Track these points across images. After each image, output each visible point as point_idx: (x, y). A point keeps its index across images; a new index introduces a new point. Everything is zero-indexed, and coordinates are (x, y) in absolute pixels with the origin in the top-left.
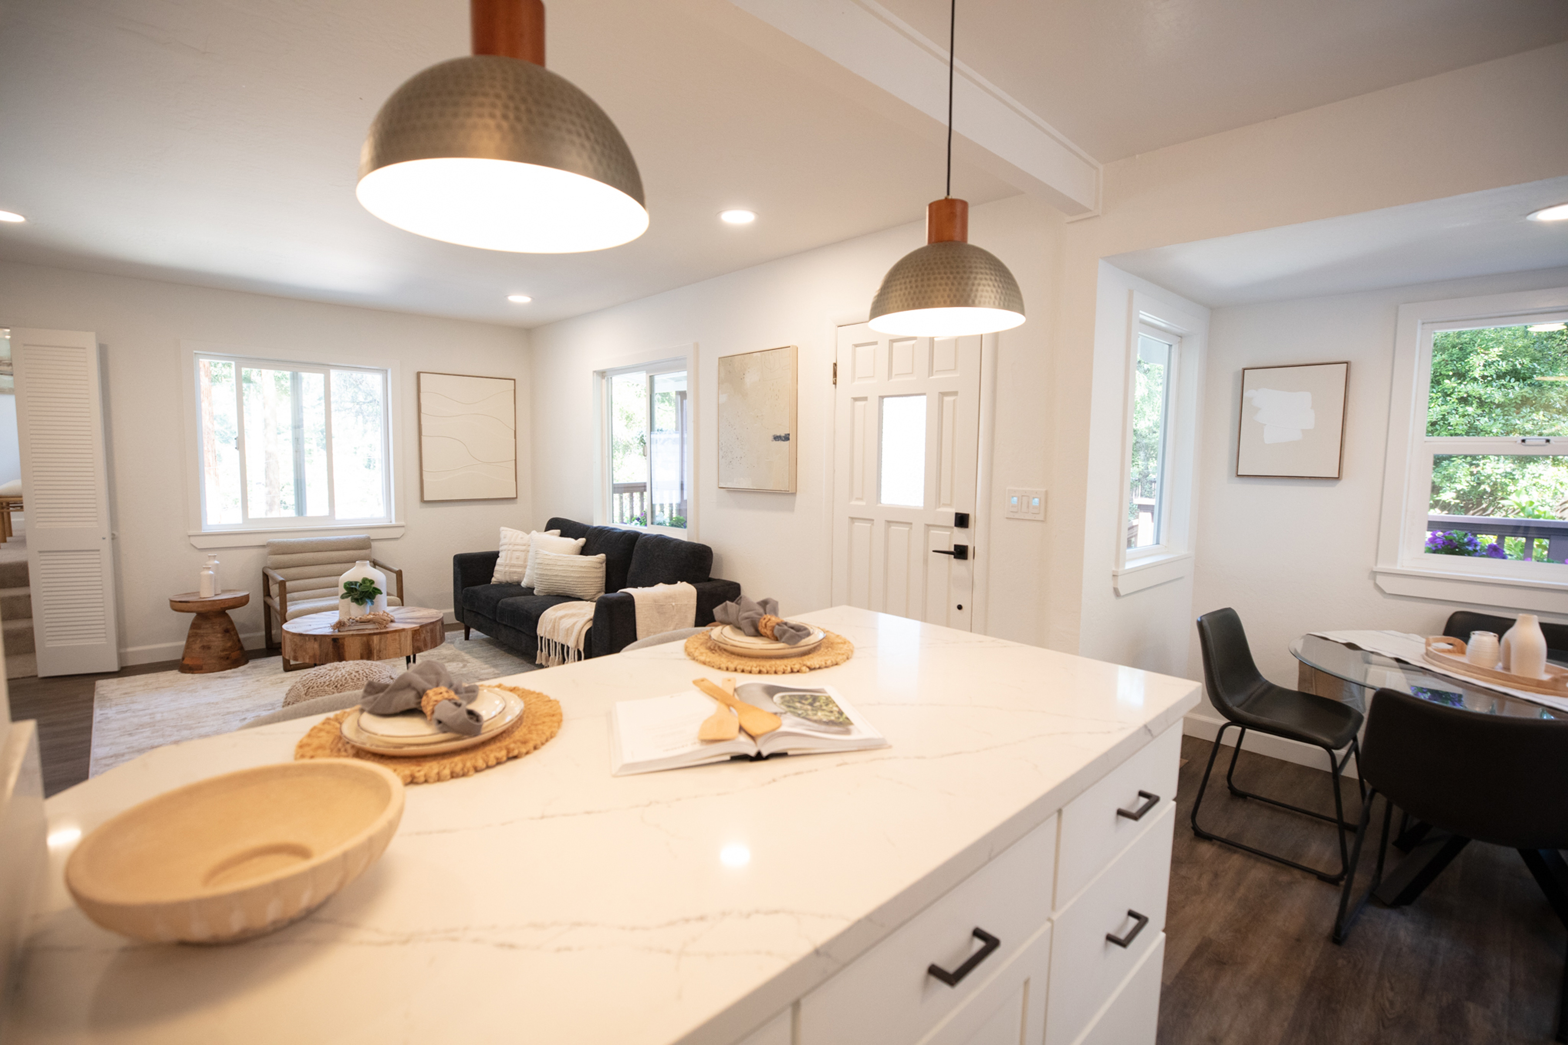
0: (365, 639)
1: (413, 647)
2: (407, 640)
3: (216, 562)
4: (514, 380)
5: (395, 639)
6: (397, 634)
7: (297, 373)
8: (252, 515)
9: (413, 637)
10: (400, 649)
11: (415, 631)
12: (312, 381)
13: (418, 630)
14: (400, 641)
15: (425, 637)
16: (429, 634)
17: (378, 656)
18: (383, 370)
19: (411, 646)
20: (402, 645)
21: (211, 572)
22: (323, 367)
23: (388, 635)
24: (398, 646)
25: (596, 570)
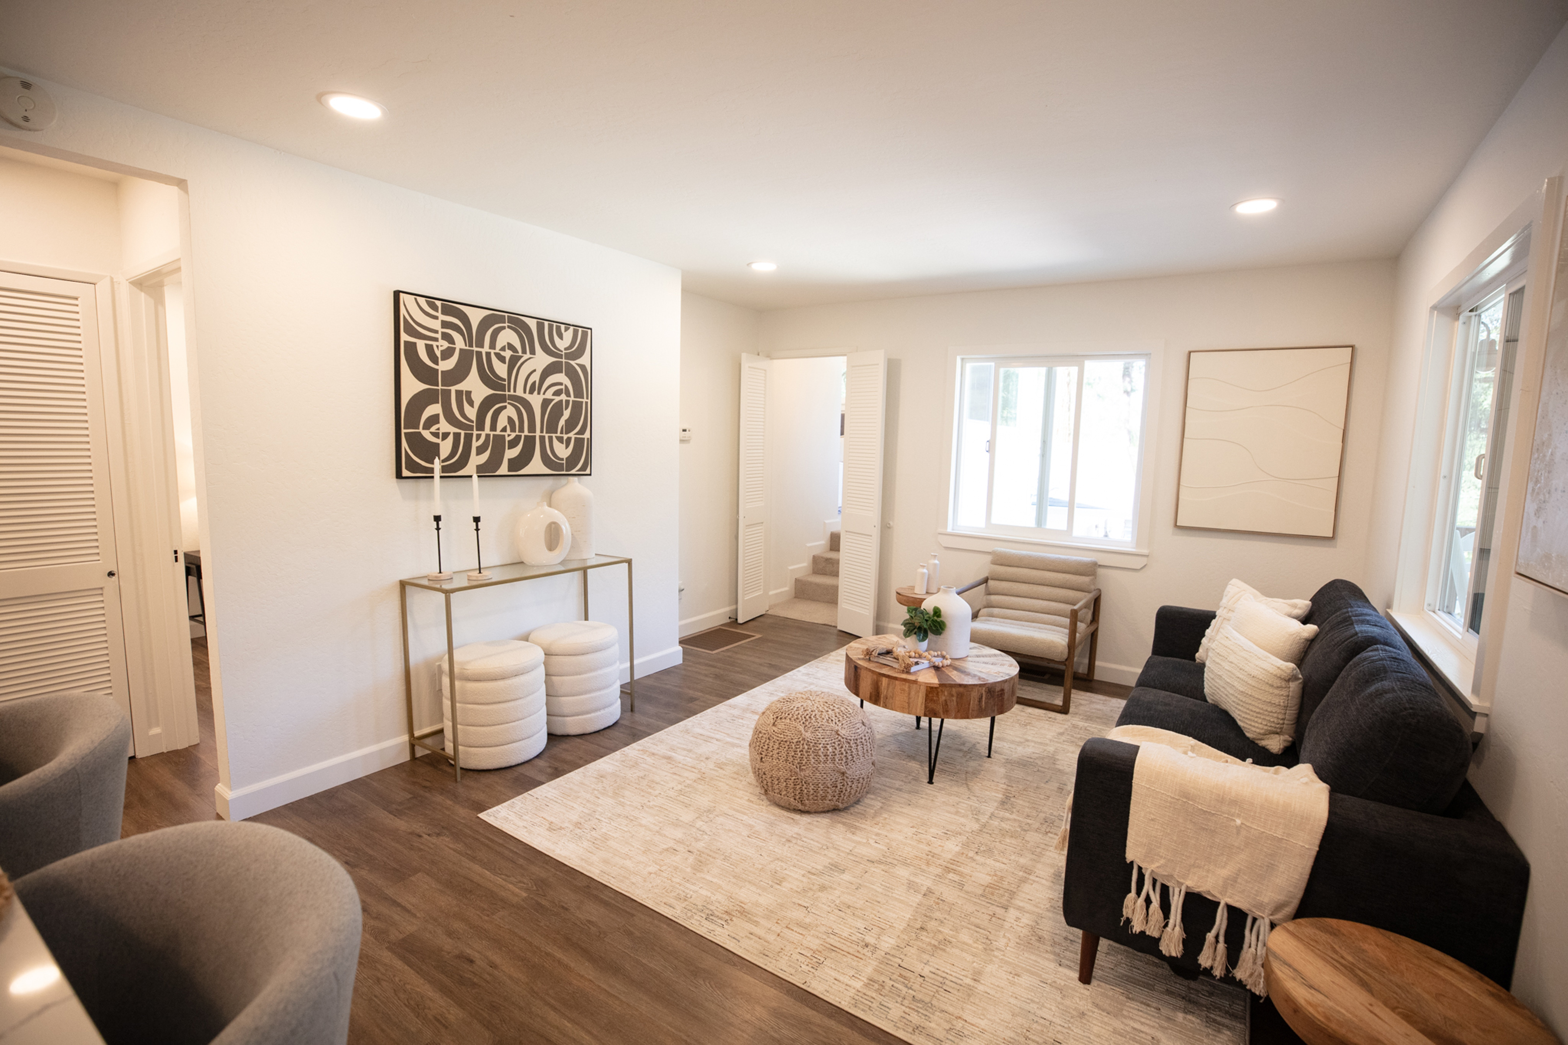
0: (875, 677)
1: (926, 707)
2: (918, 696)
3: (937, 562)
4: (1352, 347)
5: (904, 690)
6: (907, 684)
7: (1052, 368)
8: (994, 520)
9: (927, 695)
10: (909, 703)
11: (932, 688)
12: (1065, 374)
13: (936, 688)
14: (909, 694)
15: (946, 701)
16: (954, 699)
17: (884, 703)
18: (1147, 355)
19: (923, 706)
20: (911, 700)
21: (925, 571)
22: (1076, 358)
23: (897, 682)
24: (906, 699)
25: (1271, 690)
